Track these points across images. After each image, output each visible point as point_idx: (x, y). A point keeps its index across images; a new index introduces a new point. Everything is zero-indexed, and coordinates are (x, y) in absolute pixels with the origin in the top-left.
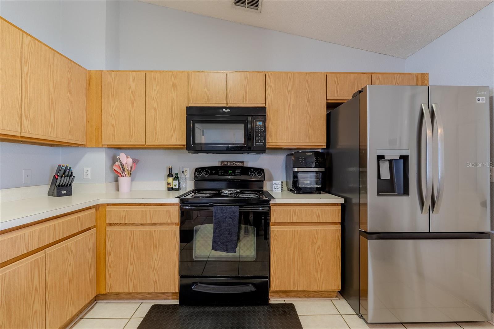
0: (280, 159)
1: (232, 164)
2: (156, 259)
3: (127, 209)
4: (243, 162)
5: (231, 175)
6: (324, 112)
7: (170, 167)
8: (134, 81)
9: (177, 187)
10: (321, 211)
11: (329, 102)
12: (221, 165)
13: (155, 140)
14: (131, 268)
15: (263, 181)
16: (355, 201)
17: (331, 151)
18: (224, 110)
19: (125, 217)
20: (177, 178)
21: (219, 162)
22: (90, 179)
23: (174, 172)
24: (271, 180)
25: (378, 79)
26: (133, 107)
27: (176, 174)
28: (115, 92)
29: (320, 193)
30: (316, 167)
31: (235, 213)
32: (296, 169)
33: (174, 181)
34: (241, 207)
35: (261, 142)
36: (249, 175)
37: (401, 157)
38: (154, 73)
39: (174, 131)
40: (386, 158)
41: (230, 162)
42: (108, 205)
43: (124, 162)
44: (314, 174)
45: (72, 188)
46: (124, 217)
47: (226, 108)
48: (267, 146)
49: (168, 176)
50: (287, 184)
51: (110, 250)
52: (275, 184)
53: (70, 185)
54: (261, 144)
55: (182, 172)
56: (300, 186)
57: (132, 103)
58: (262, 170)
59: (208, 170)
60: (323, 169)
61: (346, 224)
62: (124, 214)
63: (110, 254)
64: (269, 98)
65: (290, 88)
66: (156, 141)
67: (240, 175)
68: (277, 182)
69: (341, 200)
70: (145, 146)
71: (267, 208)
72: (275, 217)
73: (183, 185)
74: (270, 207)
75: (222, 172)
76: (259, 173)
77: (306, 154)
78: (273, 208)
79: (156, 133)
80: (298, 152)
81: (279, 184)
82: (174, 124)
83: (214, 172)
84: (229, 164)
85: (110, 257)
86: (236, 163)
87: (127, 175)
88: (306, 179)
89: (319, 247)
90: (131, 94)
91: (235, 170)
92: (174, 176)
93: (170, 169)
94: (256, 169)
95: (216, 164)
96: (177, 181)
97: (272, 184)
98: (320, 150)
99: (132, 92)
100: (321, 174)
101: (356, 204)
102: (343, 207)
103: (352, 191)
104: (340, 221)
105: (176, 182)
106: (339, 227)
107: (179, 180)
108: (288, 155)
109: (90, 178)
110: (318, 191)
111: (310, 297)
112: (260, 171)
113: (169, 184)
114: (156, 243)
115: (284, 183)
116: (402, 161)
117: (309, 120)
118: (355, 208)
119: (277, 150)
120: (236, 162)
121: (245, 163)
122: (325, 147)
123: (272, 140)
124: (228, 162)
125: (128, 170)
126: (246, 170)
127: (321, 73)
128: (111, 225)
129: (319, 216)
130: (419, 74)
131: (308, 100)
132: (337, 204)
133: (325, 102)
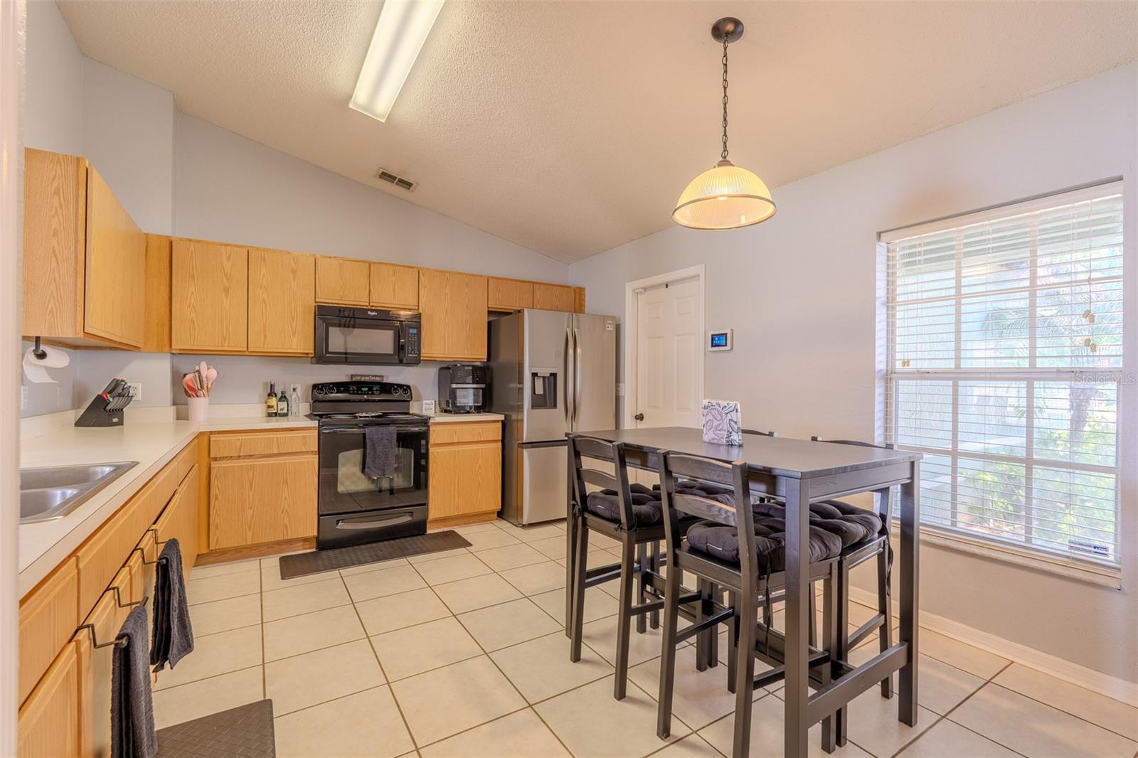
0: (432, 373)
1: (367, 378)
2: (286, 498)
3: (243, 438)
4: (382, 376)
5: (368, 394)
6: (485, 319)
7: (273, 383)
8: (228, 259)
9: (285, 411)
10: (482, 428)
11: (490, 309)
12: (350, 381)
13: (264, 344)
14: (250, 513)
15: (409, 401)
16: (514, 417)
17: (492, 364)
18: (369, 313)
19: (240, 449)
20: (283, 398)
21: (346, 375)
22: (139, 401)
23: (278, 390)
24: (419, 399)
25: (539, 289)
26: (227, 296)
27: (282, 392)
28: (195, 272)
29: (480, 413)
30: (473, 383)
31: (392, 434)
32: (454, 386)
33: (279, 403)
34: (398, 427)
35: (415, 354)
36: (391, 393)
37: (551, 374)
38: (263, 252)
39: (294, 334)
40: (539, 375)
41: (365, 376)
42: (211, 433)
43: (204, 375)
44: (471, 391)
45: (123, 414)
46: (238, 448)
47: (372, 311)
48: (422, 358)
49: (269, 395)
50: (439, 405)
51: (217, 491)
52: (426, 404)
53: (122, 410)
54: (415, 355)
55: (292, 390)
56: (458, 405)
57: (226, 290)
58: (409, 387)
59: (333, 387)
60: (483, 386)
61: (506, 441)
62: (238, 444)
63: (217, 498)
64: (422, 300)
65: (447, 291)
66: (266, 346)
67: (380, 394)
68: (429, 402)
69: (502, 417)
70: (247, 353)
71: (424, 428)
72: (433, 438)
73: (294, 408)
74: (428, 426)
75: (354, 390)
76: (404, 390)
77: (466, 368)
78: (432, 428)
79: (265, 336)
80: (456, 366)
81: (432, 404)
82: (294, 325)
83: (342, 389)
84: (363, 379)
85: (217, 501)
86: (373, 378)
87: (206, 394)
88: (465, 397)
89: (480, 467)
90: (224, 278)
91: (373, 387)
92: (279, 395)
93: (271, 385)
94: (400, 386)
95: (344, 379)
96: (286, 403)
97: (422, 405)
98: (478, 364)
99: (226, 276)
100: (481, 391)
101: (515, 420)
102: (504, 424)
103: (512, 408)
104: (500, 438)
105: (283, 405)
106: (500, 445)
107: (287, 402)
108: (441, 369)
109: (140, 399)
110: (478, 409)
111: (470, 523)
112: (406, 389)
113: (269, 407)
114: (287, 478)
115: (437, 402)
116: (552, 377)
117: (469, 330)
118: (515, 424)
119: (431, 361)
120: (373, 376)
121: (385, 378)
122: (486, 360)
123: (426, 352)
124: (362, 376)
125: (207, 387)
126: (386, 388)
127: (482, 276)
128: (216, 459)
129: (480, 434)
130: (577, 288)
131: (467, 306)
132: (498, 421)
133: (487, 309)
